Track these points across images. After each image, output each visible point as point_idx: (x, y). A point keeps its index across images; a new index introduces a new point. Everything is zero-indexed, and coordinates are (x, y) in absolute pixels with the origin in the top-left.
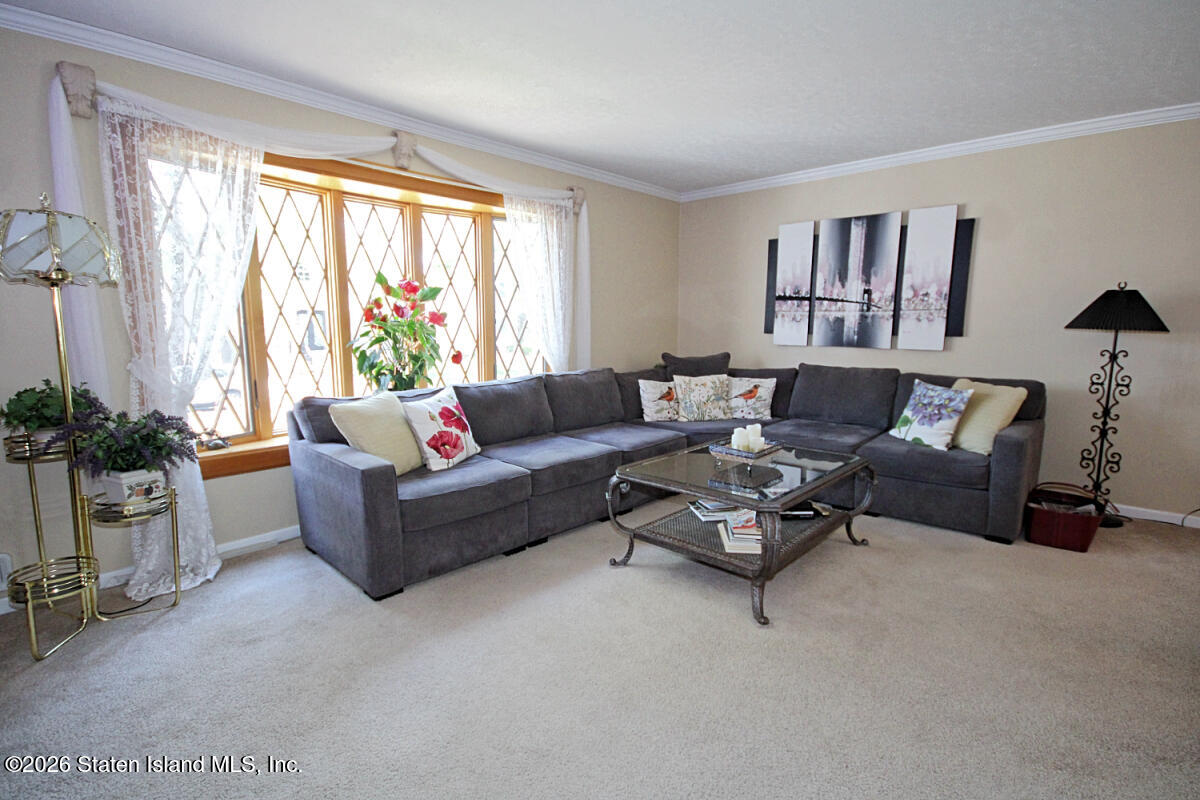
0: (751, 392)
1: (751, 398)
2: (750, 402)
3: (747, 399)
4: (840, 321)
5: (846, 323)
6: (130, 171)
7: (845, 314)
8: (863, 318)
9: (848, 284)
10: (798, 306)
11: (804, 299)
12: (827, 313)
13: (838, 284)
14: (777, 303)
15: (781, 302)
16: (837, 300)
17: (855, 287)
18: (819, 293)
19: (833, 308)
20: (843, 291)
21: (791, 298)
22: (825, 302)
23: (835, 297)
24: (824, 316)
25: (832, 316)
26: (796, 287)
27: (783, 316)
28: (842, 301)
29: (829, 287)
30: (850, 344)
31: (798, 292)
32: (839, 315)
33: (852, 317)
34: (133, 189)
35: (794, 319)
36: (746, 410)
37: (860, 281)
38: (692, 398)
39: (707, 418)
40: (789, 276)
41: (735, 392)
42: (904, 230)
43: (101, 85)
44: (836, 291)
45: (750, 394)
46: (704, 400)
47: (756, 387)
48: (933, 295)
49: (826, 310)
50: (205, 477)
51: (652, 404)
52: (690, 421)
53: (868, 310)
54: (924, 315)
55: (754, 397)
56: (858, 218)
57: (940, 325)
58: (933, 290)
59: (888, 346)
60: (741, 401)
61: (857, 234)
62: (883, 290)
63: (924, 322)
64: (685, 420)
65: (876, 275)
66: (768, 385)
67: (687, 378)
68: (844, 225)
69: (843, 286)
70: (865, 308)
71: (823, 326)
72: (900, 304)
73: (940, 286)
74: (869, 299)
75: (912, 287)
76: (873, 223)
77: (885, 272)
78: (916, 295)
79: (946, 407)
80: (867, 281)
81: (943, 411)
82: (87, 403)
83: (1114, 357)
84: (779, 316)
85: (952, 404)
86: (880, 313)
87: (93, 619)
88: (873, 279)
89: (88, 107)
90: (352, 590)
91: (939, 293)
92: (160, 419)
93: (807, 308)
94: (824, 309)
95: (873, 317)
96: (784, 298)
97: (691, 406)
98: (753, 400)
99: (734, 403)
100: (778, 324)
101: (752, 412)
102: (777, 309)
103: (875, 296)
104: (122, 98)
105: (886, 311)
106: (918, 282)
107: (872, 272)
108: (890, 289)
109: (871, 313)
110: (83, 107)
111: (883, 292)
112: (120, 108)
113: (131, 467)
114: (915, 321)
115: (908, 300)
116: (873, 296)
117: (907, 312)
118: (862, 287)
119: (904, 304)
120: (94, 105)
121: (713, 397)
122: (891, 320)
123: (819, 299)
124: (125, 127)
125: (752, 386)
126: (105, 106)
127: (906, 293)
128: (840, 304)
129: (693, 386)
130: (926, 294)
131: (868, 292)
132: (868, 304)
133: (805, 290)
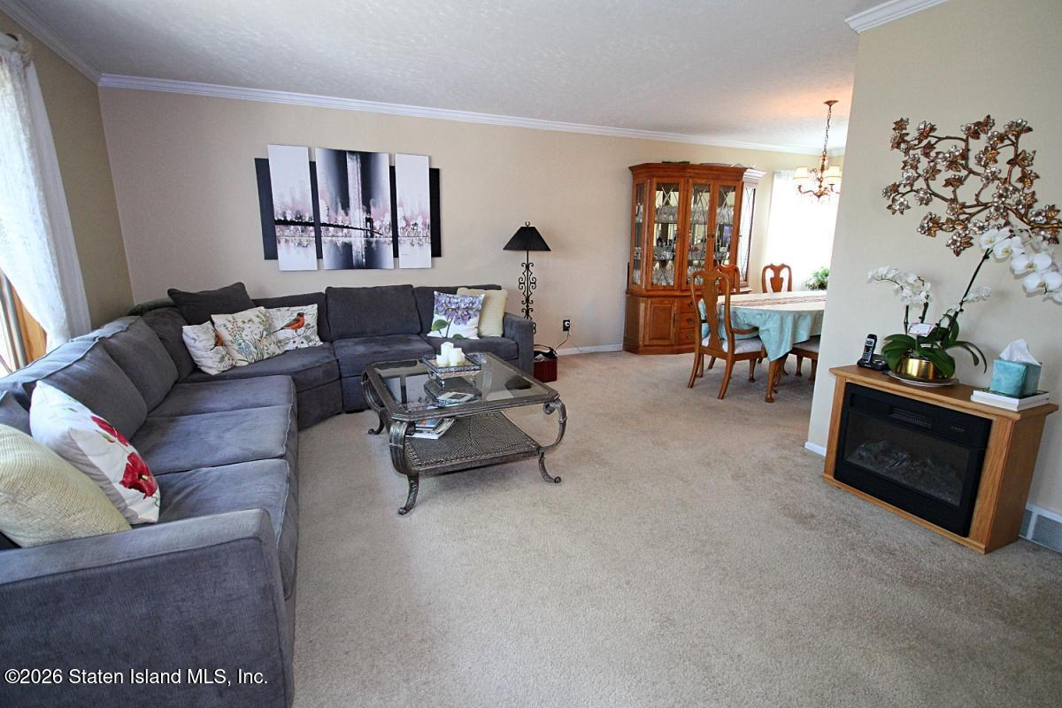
0: (297, 321)
1: (300, 327)
2: (301, 331)
3: (296, 329)
5: (354, 248)
7: (352, 239)
8: (369, 243)
9: (351, 212)
10: (302, 231)
11: (308, 224)
12: (334, 238)
13: (341, 212)
14: (278, 228)
15: (282, 227)
16: (343, 227)
17: (357, 215)
18: (323, 219)
19: (340, 234)
20: (347, 218)
21: (292, 223)
22: (331, 229)
23: (340, 224)
24: (331, 241)
25: (340, 241)
26: (298, 212)
27: (287, 241)
28: (347, 227)
29: (332, 213)
30: (360, 267)
31: (301, 217)
32: (347, 240)
33: (358, 242)
35: (300, 244)
36: (297, 339)
37: (361, 211)
38: (245, 338)
39: (266, 356)
40: (288, 200)
41: (279, 324)
42: (392, 169)
44: (340, 218)
45: (298, 323)
46: (257, 337)
47: (301, 315)
48: (420, 225)
49: (333, 236)
51: (210, 354)
52: (250, 364)
53: (372, 236)
54: (415, 240)
55: (302, 326)
56: (352, 152)
57: (427, 249)
58: (419, 222)
59: (392, 267)
60: (289, 332)
61: (353, 167)
62: (382, 220)
63: (416, 246)
64: (246, 363)
65: (375, 206)
66: (311, 312)
67: (229, 317)
68: (340, 157)
69: (346, 214)
70: (369, 234)
71: (332, 250)
72: (397, 232)
73: (424, 218)
74: (372, 226)
75: (405, 218)
76: (367, 160)
77: (381, 203)
78: (408, 225)
79: (472, 309)
80: (368, 211)
81: (471, 312)
83: (527, 267)
84: (283, 241)
85: (475, 306)
86: (382, 239)
88: (372, 209)
91: (424, 224)
93: (313, 234)
94: (330, 234)
95: (377, 242)
96: (285, 223)
97: (248, 346)
98: (303, 328)
99: (282, 335)
100: (282, 249)
101: (304, 341)
102: (278, 234)
103: (377, 224)
105: (386, 237)
106: (408, 215)
107: (371, 203)
108: (388, 219)
109: (375, 239)
111: (382, 221)
114: (409, 246)
115: (403, 228)
116: (375, 224)
117: (404, 239)
118: (363, 216)
119: (400, 231)
121: (265, 333)
122: (392, 245)
123: (324, 225)
125: (296, 315)
127: (401, 223)
128: (345, 230)
129: (240, 324)
130: (416, 224)
131: (369, 220)
132: (371, 231)
133: (308, 216)
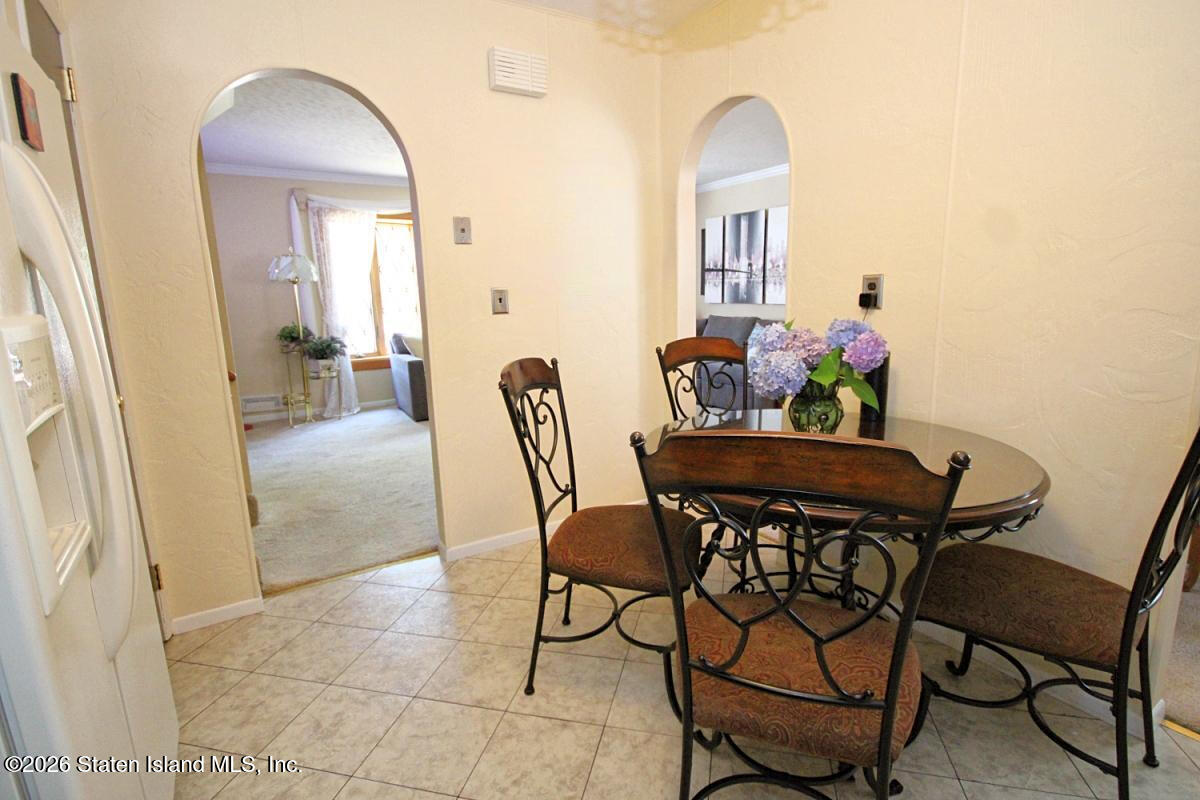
4: (737, 285)
5: (740, 287)
6: (321, 231)
7: (740, 280)
8: (749, 282)
9: (741, 259)
10: (717, 274)
11: (718, 270)
12: (731, 280)
13: (736, 260)
14: (706, 273)
15: (708, 272)
16: (735, 271)
17: (744, 262)
18: (727, 267)
19: (734, 276)
20: (738, 264)
21: (712, 270)
22: (730, 273)
23: (734, 269)
24: (729, 282)
25: (734, 281)
26: (716, 263)
27: (709, 282)
28: (738, 271)
29: (731, 262)
30: (743, 302)
31: (716, 267)
32: (737, 281)
33: (743, 282)
34: (322, 239)
35: (715, 284)
37: (746, 259)
40: (712, 254)
42: (766, 221)
43: (311, 196)
44: (735, 265)
48: (782, 266)
49: (730, 278)
50: (354, 370)
53: (751, 277)
54: (777, 280)
56: (745, 214)
58: (782, 263)
59: (761, 302)
61: (744, 223)
62: (758, 265)
63: (778, 285)
65: (754, 255)
68: (738, 218)
69: (738, 261)
70: (749, 276)
71: (729, 289)
74: (751, 270)
75: (771, 261)
76: (752, 219)
77: (758, 252)
78: (773, 267)
80: (750, 258)
82: (308, 333)
84: (707, 282)
86: (757, 279)
87: (311, 421)
88: (752, 257)
89: (305, 207)
90: (408, 418)
92: (333, 339)
93: (721, 276)
95: (753, 282)
96: (710, 270)
100: (707, 287)
102: (706, 277)
103: (754, 267)
104: (318, 200)
105: (759, 278)
106: (774, 258)
107: (752, 251)
108: (761, 263)
109: (752, 280)
110: (303, 207)
112: (316, 205)
113: (322, 358)
114: (774, 285)
115: (770, 270)
117: (770, 279)
118: (747, 262)
119: (767, 272)
120: (307, 205)
122: (762, 284)
123: (727, 270)
124: (319, 213)
126: (311, 204)
127: (769, 266)
128: (737, 273)
130: (779, 266)
131: (750, 265)
132: (750, 273)
133: (719, 267)
